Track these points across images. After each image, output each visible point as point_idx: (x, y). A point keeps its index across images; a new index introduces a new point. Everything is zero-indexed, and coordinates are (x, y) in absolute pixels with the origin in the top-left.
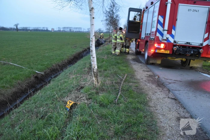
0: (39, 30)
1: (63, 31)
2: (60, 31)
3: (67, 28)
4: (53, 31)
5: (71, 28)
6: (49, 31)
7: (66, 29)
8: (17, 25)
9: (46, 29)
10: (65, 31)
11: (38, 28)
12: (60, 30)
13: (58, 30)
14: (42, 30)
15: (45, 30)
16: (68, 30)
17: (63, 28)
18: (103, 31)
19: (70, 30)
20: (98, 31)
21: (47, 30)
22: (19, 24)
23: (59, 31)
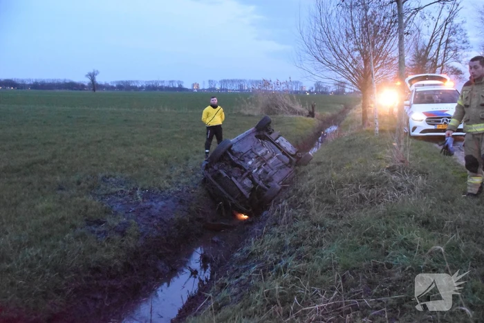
0: (161, 88)
1: (221, 89)
2: (214, 89)
3: (233, 81)
4: (196, 91)
5: (241, 81)
6: (187, 90)
7: (228, 84)
8: (92, 76)
9: (177, 86)
10: (227, 90)
11: (157, 82)
12: (213, 86)
13: (207, 87)
14: (168, 89)
15: (174, 89)
16: (235, 87)
17: (221, 82)
18: (326, 89)
19: (241, 86)
20: (314, 90)
21: (181, 89)
22: (98, 72)
23: (210, 89)
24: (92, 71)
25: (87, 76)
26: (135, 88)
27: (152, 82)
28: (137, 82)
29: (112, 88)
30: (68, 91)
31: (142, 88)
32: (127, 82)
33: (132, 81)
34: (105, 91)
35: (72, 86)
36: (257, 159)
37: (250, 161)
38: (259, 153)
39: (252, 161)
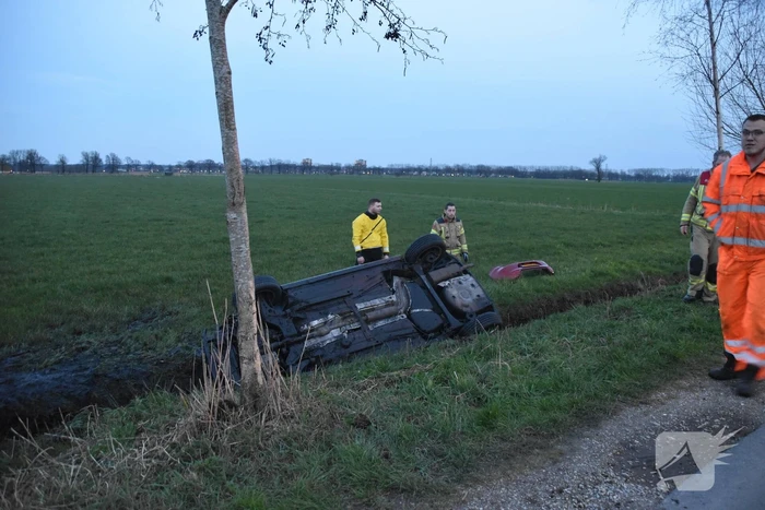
8: (596, 163)
24: (598, 157)
25: (591, 162)
26: (658, 179)
27: (682, 170)
28: (662, 170)
29: (629, 177)
30: (573, 181)
31: (668, 177)
32: (648, 170)
33: (655, 170)
34: (620, 181)
35: (579, 175)
36: (344, 316)
37: (317, 319)
38: (360, 306)
39: (321, 320)
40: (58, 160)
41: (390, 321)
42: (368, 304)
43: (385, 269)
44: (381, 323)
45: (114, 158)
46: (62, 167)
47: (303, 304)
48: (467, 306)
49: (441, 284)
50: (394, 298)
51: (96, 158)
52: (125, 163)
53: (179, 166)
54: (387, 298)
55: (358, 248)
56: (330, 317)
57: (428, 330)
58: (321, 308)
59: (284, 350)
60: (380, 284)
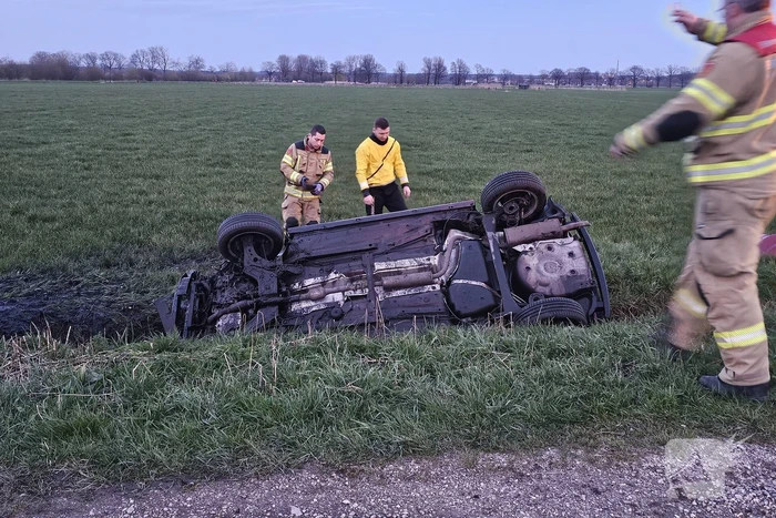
36: (352, 278)
37: (315, 277)
38: (380, 266)
39: (319, 279)
40: (396, 68)
41: (413, 291)
42: (393, 264)
43: (439, 218)
44: (399, 293)
45: (462, 66)
46: (400, 78)
47: (302, 255)
48: (546, 285)
49: (519, 248)
50: (435, 260)
51: (440, 66)
52: (474, 72)
53: (544, 77)
54: (423, 260)
55: (364, 185)
56: (332, 275)
57: (464, 311)
58: (324, 262)
59: (251, 311)
60: (423, 239)
